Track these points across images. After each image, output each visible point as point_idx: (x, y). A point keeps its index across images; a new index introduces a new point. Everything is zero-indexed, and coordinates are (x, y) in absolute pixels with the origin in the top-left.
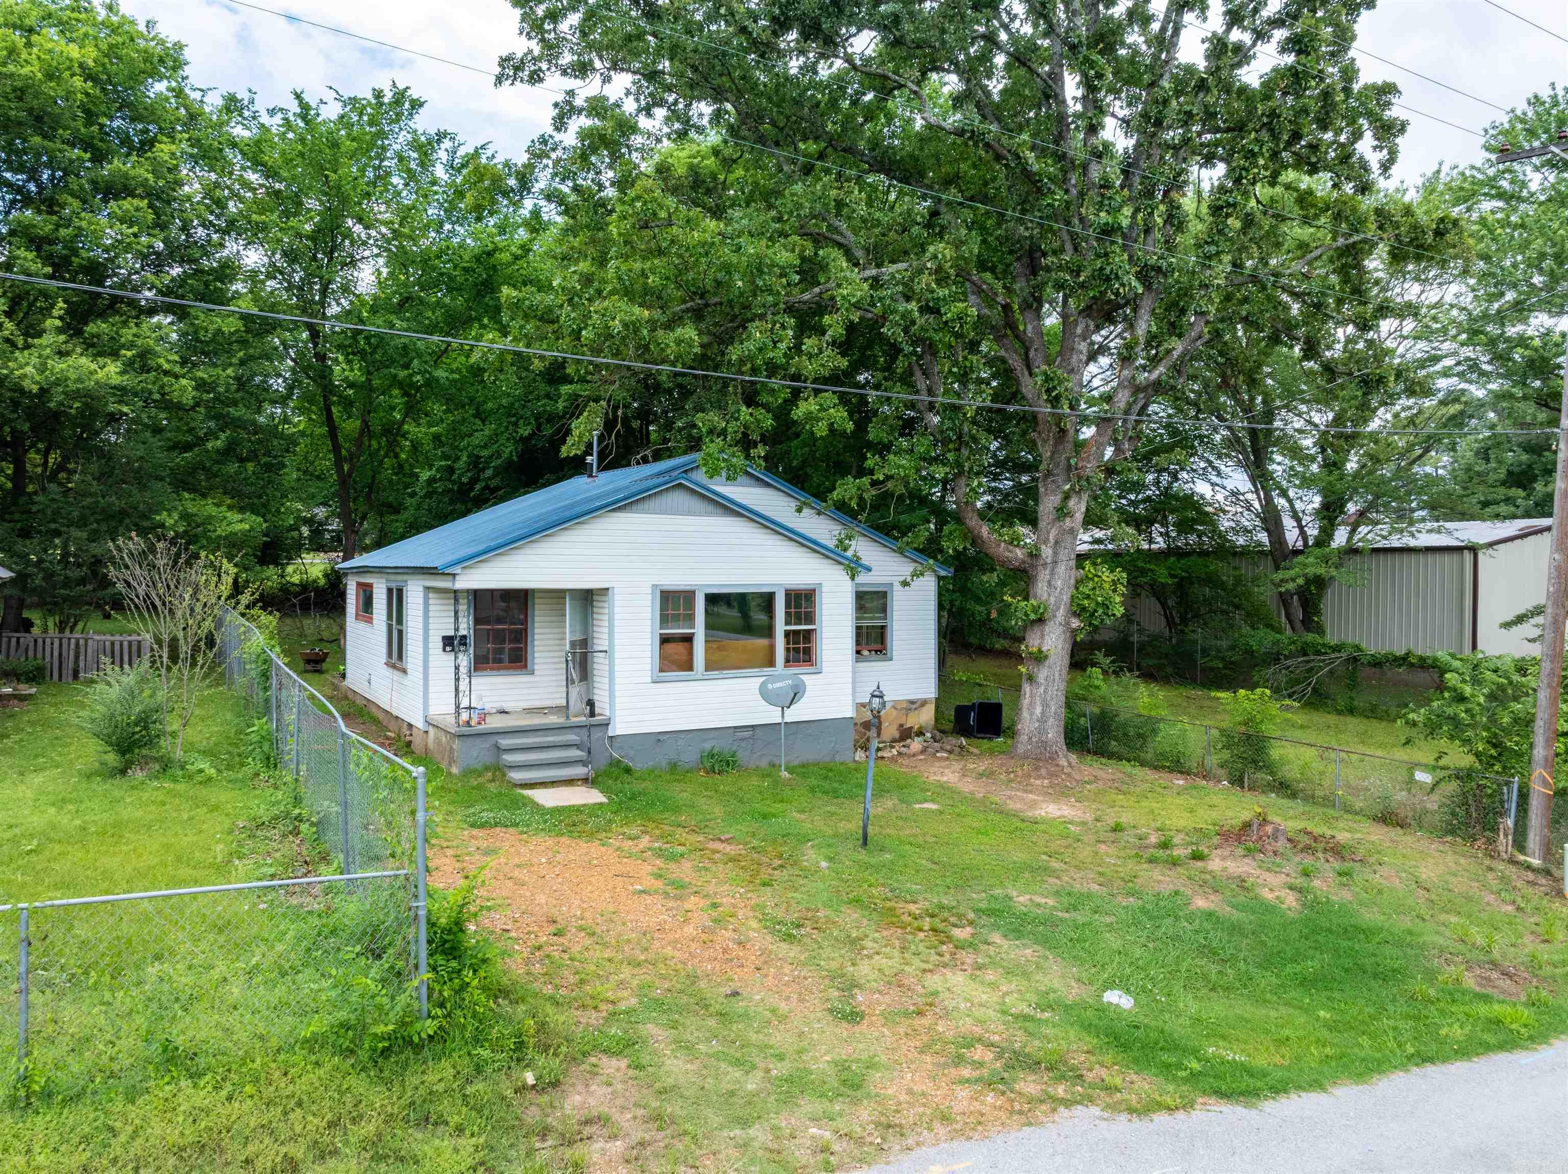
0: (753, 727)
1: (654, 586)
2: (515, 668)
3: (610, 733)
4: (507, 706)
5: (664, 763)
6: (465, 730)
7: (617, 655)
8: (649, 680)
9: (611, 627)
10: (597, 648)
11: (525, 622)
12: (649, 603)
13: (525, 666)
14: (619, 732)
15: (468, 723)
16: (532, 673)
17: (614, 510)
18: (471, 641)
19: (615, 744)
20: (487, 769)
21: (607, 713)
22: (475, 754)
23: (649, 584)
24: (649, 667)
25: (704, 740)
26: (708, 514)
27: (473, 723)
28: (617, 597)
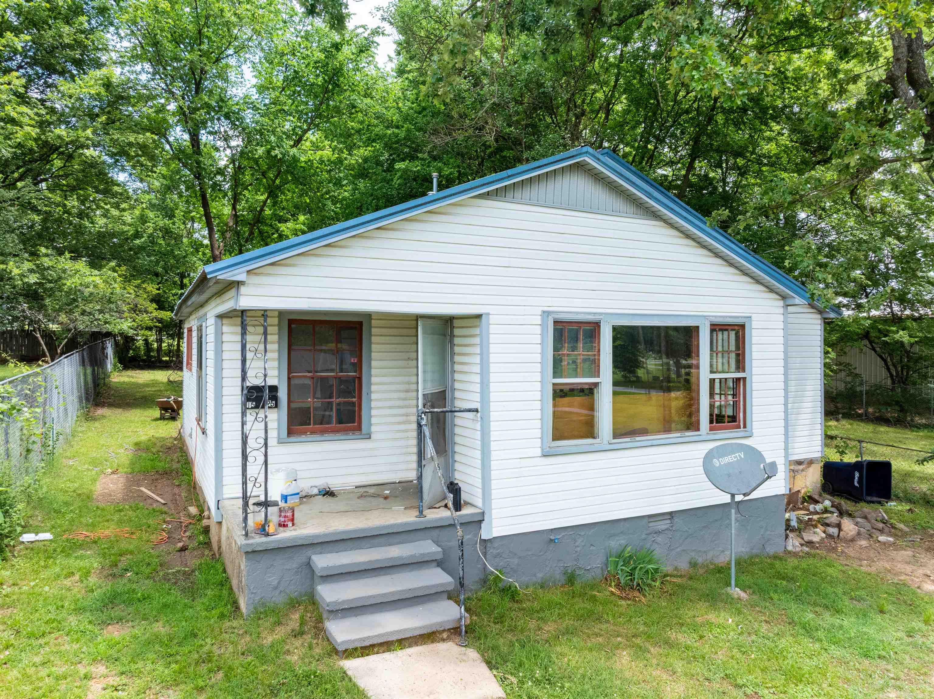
0: (671, 515)
1: (546, 314)
2: (346, 431)
3: (485, 535)
4: (335, 484)
5: (558, 576)
6: (258, 540)
7: (493, 416)
8: (539, 452)
9: (485, 373)
10: (459, 404)
11: (358, 367)
12: (538, 339)
13: (359, 428)
14: (497, 532)
15: (263, 530)
16: (369, 437)
17: (480, 196)
18: (283, 394)
19: (491, 551)
20: (293, 604)
21: (479, 502)
22: (273, 580)
23: (539, 311)
24: (538, 433)
25: (612, 536)
26: (614, 213)
27: (271, 529)
28: (493, 329)
